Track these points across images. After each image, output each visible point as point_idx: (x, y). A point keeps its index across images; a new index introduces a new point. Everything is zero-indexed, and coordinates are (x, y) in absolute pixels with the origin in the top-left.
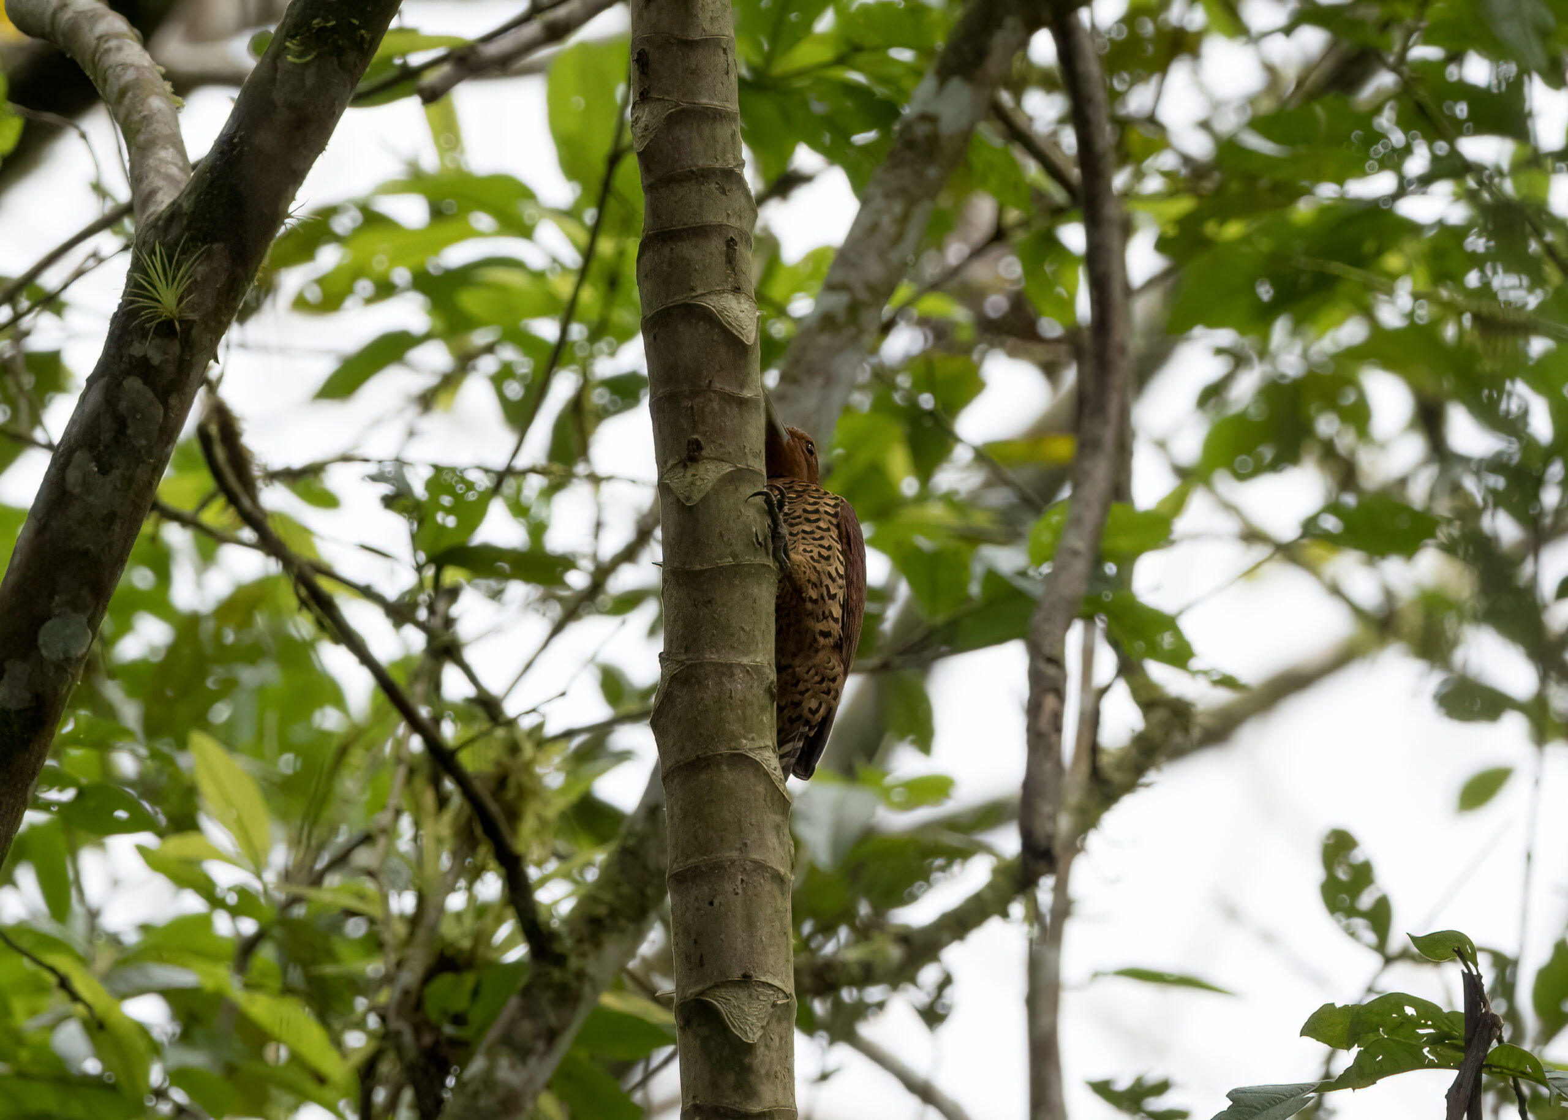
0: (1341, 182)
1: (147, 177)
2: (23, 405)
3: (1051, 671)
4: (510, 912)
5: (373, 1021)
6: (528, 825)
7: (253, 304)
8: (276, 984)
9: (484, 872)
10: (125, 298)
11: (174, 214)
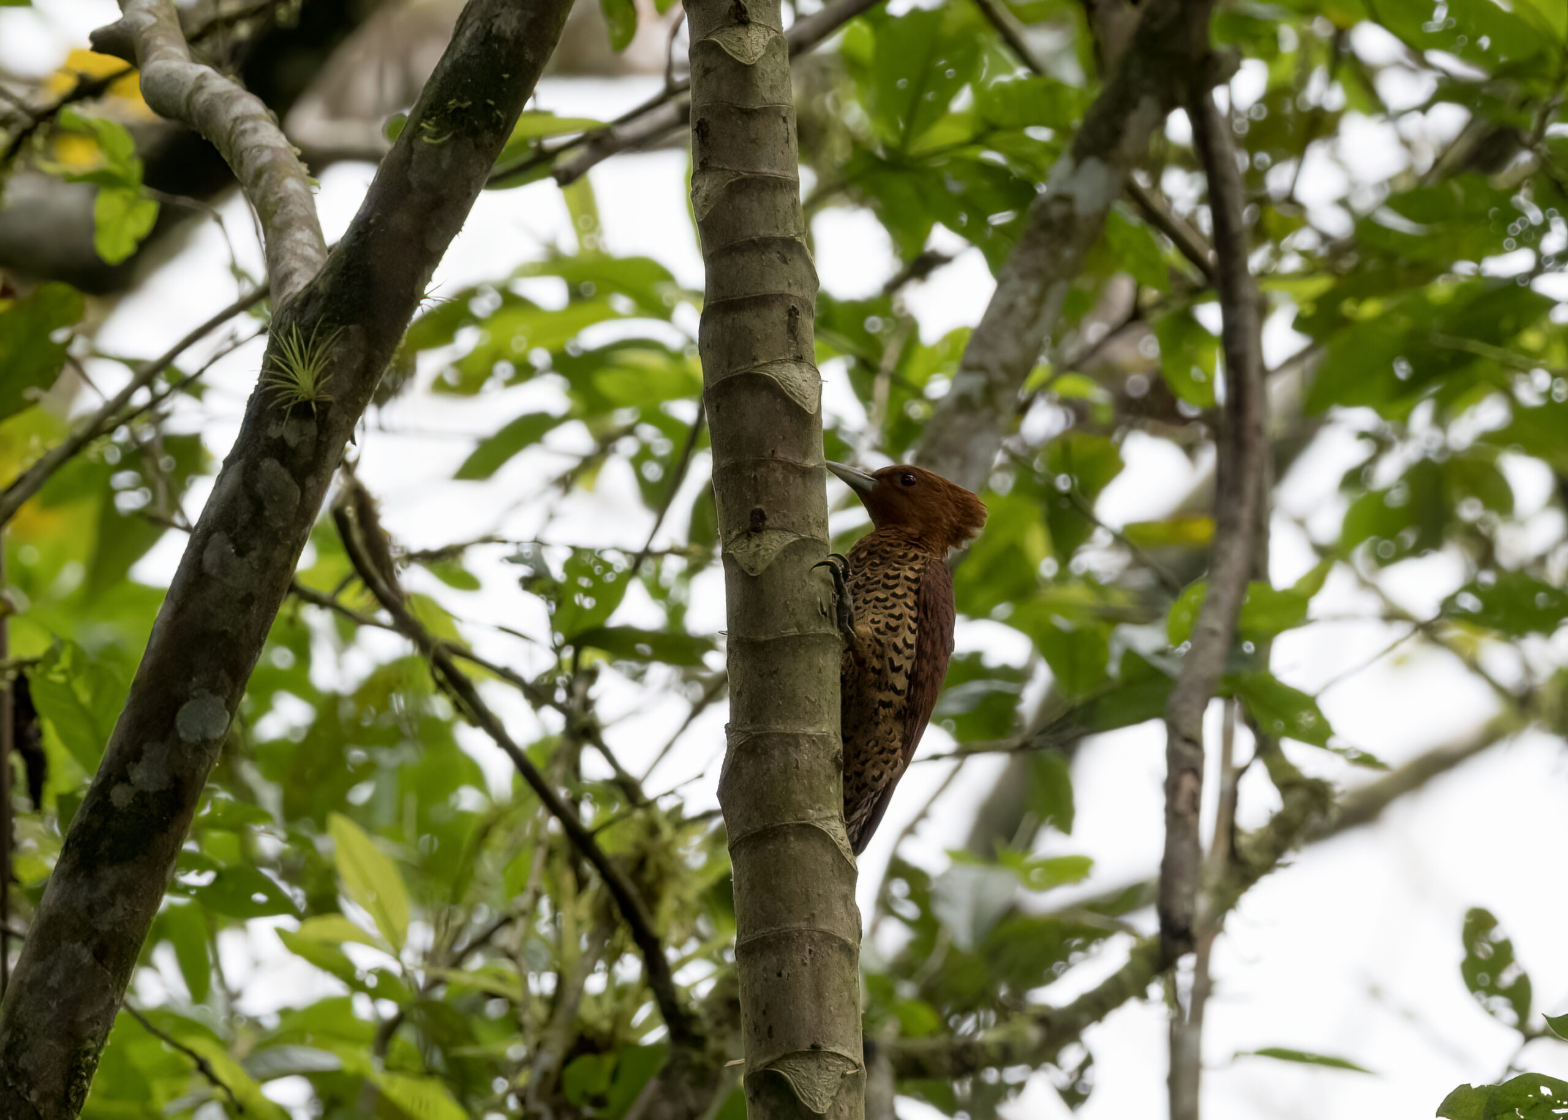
0: (1478, 260)
1: (283, 258)
2: (161, 488)
3: (1188, 751)
4: (649, 994)
5: (512, 1103)
6: (668, 906)
7: (390, 387)
8: (416, 1066)
9: (623, 954)
10: (261, 379)
11: (310, 295)
